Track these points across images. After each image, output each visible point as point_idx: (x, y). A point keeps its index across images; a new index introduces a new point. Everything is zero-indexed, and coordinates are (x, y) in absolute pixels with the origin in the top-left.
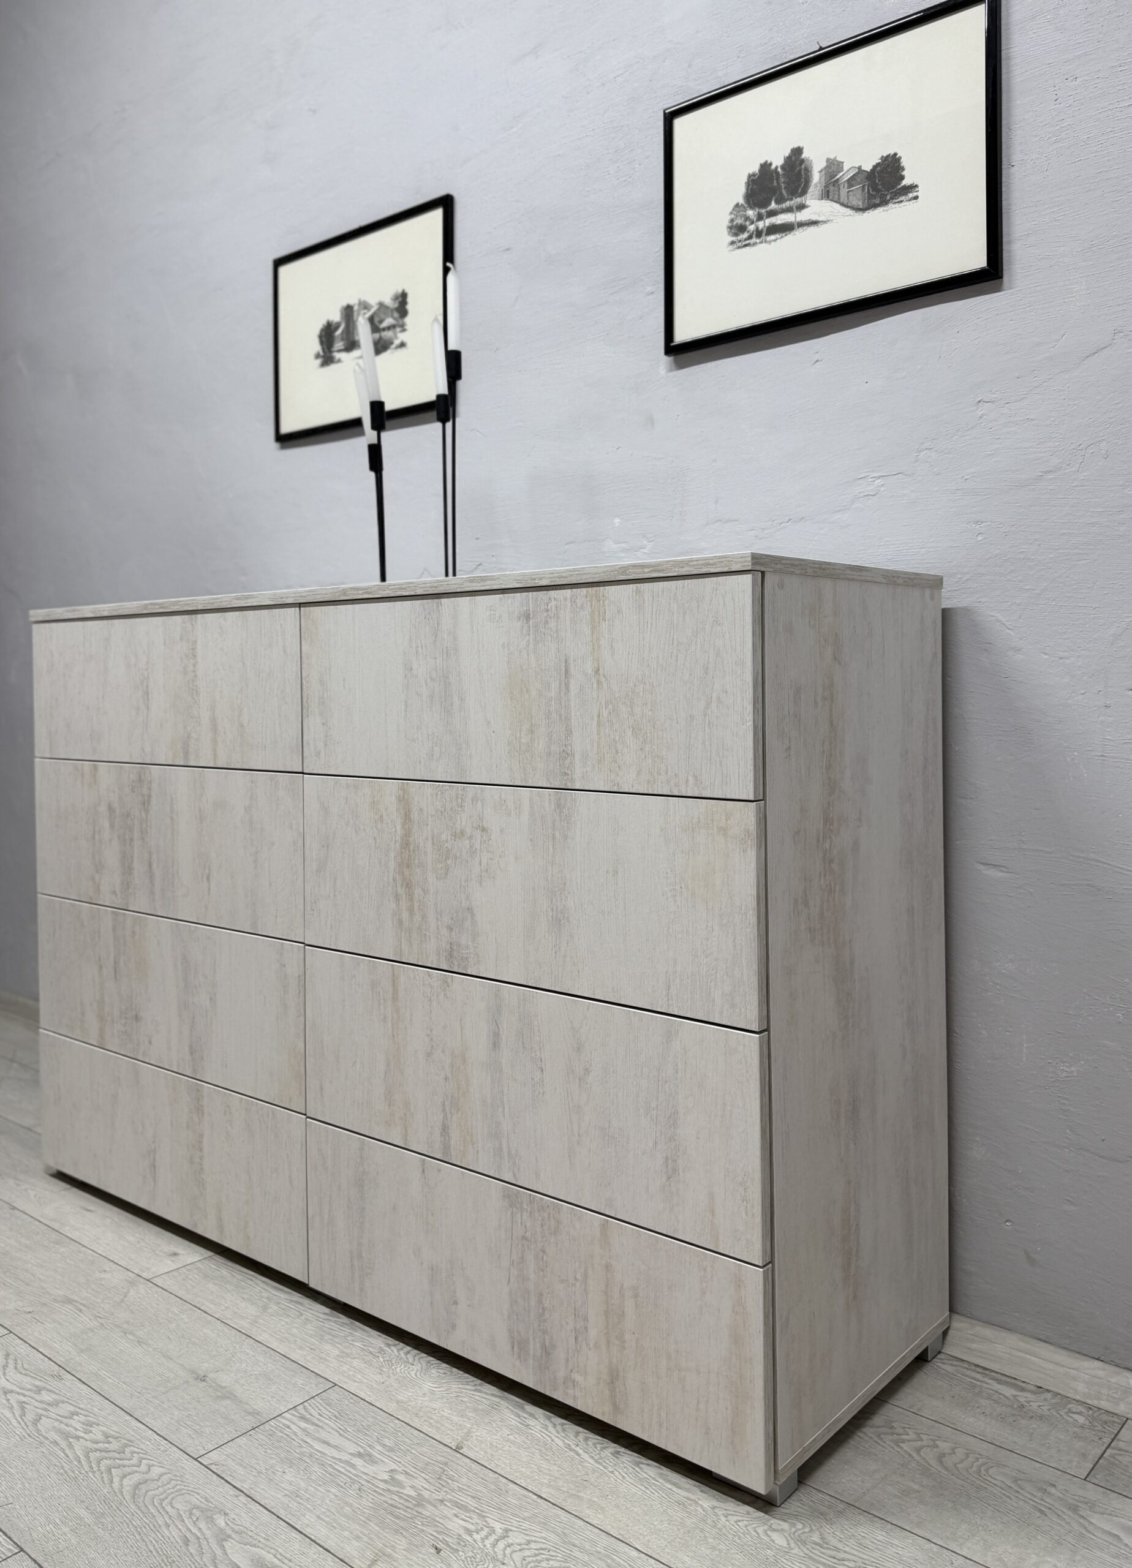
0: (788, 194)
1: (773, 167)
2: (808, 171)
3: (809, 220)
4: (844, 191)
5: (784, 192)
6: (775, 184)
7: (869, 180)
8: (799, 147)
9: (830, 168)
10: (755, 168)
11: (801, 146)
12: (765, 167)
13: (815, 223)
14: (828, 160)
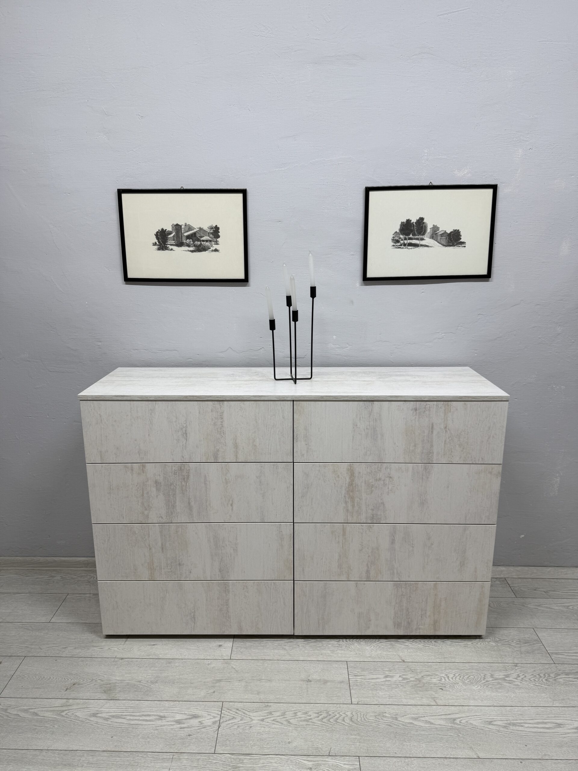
0: (417, 232)
1: (412, 222)
2: (426, 227)
3: (425, 245)
4: (439, 238)
5: (416, 232)
6: (412, 228)
7: (449, 236)
8: (423, 218)
9: (434, 228)
10: (405, 221)
11: (424, 217)
12: (408, 221)
13: (427, 246)
14: (434, 225)
